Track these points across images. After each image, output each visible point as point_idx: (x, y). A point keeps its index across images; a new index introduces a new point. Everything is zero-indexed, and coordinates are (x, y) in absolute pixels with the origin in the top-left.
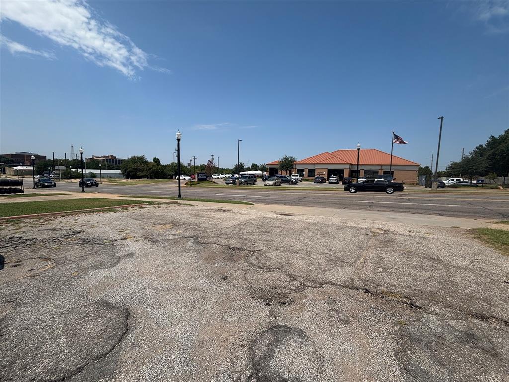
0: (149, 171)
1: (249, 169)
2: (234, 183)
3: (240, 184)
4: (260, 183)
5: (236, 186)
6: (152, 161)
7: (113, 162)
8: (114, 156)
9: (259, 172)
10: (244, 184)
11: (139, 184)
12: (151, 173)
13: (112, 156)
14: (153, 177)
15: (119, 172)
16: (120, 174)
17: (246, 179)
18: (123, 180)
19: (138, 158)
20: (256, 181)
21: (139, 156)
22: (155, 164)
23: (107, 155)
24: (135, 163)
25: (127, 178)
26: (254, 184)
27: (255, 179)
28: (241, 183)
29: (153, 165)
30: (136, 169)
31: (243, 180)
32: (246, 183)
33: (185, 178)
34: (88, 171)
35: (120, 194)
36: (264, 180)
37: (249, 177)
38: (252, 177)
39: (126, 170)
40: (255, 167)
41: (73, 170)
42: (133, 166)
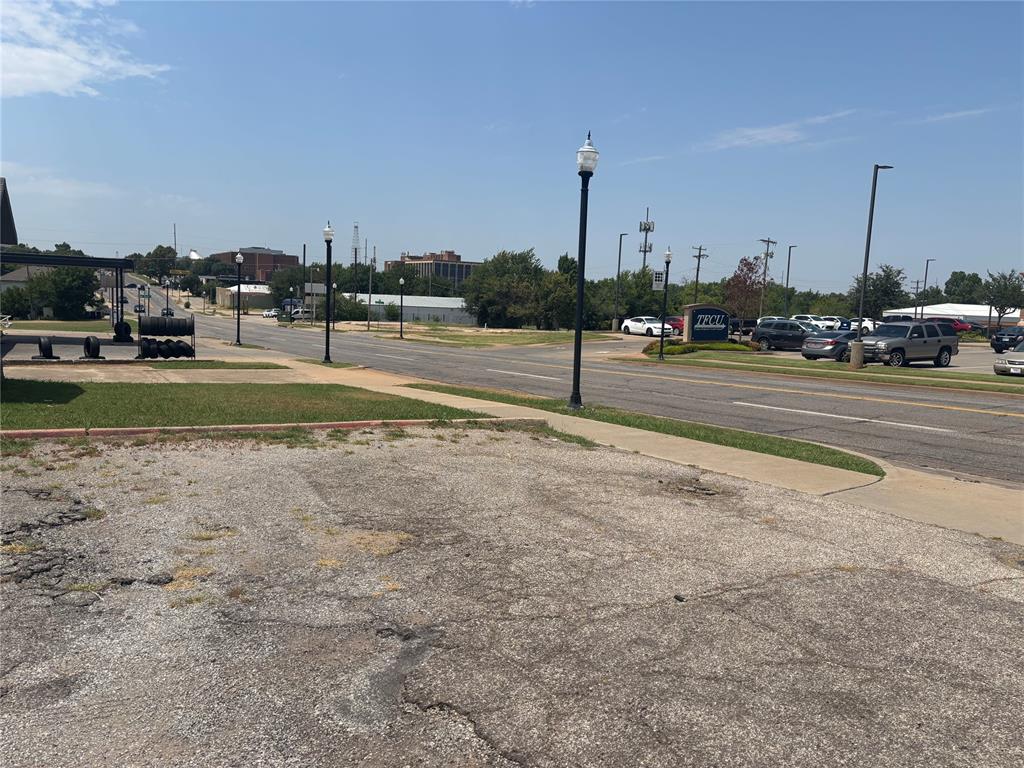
0: (542, 303)
1: (931, 297)
2: (840, 354)
3: (866, 361)
4: (973, 359)
5: (848, 370)
6: (556, 269)
7: (453, 274)
8: (457, 253)
9: (981, 311)
10: (887, 363)
11: (498, 346)
12: (551, 309)
13: (451, 254)
14: (555, 323)
15: (457, 303)
16: (462, 309)
17: (897, 341)
18: (468, 331)
19: (514, 257)
20: (950, 350)
21: (518, 251)
22: (562, 279)
23: (439, 253)
24: (503, 275)
25: (481, 325)
26: (938, 364)
27: (946, 340)
28: (871, 357)
29: (557, 283)
30: (507, 296)
31: (882, 345)
32: (900, 357)
33: (649, 330)
34: (375, 298)
35: (417, 375)
36: (999, 348)
37: (917, 329)
38: (932, 332)
39: (477, 299)
40: (963, 288)
41: (347, 295)
42: (496, 284)
